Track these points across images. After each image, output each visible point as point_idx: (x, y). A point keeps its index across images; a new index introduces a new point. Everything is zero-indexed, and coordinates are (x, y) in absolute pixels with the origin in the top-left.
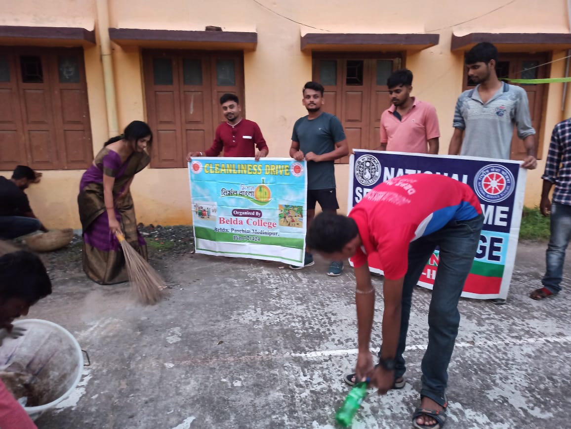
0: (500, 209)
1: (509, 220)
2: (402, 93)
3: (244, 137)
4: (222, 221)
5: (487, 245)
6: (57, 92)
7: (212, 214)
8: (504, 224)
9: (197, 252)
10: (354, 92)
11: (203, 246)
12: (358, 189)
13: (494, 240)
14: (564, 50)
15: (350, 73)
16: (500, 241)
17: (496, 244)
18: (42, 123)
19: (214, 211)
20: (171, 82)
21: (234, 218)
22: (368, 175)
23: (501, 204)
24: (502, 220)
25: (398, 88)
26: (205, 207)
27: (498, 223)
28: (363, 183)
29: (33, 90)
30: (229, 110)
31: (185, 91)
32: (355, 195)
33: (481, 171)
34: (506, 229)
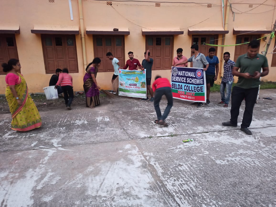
0: (201, 80)
1: (203, 82)
2: (180, 54)
3: (134, 64)
4: (126, 87)
5: (200, 88)
6: (67, 49)
7: (124, 85)
8: (203, 83)
9: (119, 95)
10: (158, 47)
11: (121, 93)
12: (173, 77)
13: (201, 87)
14: (222, 34)
15: (157, 41)
16: (202, 87)
17: (202, 88)
18: (62, 58)
19: (124, 84)
20: (102, 45)
21: (130, 86)
22: (175, 73)
23: (201, 79)
24: (202, 82)
25: (180, 53)
26: (122, 83)
27: (201, 83)
28: (174, 75)
29: (59, 48)
30: (131, 56)
31: (106, 48)
32: (172, 79)
33: (197, 71)
34: (203, 84)
